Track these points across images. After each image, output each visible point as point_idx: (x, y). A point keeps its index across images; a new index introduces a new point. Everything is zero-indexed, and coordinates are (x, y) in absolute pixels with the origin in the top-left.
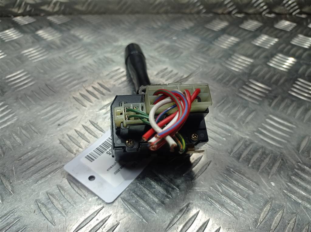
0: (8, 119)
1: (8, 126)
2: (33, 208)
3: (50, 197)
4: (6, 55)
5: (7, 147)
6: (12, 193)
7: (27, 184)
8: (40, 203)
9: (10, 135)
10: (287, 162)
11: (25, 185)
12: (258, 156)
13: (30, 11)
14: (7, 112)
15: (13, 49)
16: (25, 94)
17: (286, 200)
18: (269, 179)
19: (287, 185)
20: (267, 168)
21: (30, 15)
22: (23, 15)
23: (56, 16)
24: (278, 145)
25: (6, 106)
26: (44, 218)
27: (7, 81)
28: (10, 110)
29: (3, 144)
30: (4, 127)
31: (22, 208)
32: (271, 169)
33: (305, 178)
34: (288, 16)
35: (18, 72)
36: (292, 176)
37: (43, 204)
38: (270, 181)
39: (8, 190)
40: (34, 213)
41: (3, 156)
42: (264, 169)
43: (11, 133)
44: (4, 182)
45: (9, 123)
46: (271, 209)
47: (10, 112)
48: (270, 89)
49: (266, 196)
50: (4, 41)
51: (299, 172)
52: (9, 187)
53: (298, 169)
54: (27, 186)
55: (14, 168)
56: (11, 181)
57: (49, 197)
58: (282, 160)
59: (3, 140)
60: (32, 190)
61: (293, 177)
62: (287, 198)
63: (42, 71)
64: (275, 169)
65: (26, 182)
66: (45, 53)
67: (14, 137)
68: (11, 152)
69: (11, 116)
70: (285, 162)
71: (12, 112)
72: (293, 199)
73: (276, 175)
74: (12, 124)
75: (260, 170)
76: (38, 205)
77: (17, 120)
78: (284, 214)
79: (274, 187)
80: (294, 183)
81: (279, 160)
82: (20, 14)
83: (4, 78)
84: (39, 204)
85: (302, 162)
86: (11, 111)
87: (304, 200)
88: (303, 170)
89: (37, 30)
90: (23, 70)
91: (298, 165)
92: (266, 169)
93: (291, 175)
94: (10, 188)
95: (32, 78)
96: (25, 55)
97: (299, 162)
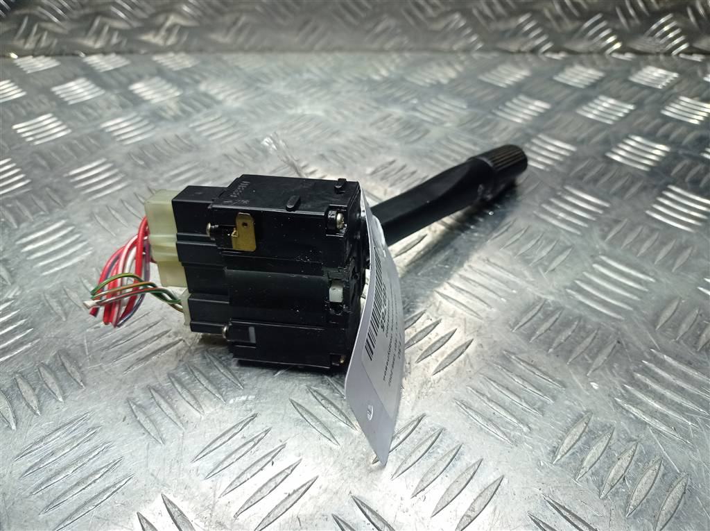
0: (75, 252)
1: (74, 266)
2: (121, 412)
3: (155, 394)
4: (69, 131)
5: (72, 303)
6: (82, 384)
7: (110, 370)
8: (135, 404)
9: (78, 282)
10: (628, 347)
11: (106, 372)
12: (570, 333)
13: (119, 44)
14: (73, 238)
15: (83, 118)
16: (107, 206)
17: (619, 415)
18: (588, 377)
19: (624, 388)
20: (586, 357)
21: (118, 53)
22: (104, 52)
23: (171, 55)
24: (613, 315)
25: (70, 229)
26: (142, 430)
27: (72, 181)
28: (77, 236)
29: (65, 298)
30: (66, 268)
31: (101, 412)
32: (593, 358)
33: (663, 377)
34: (662, 57)
35: (95, 164)
36: (635, 373)
37: (140, 406)
38: (590, 380)
39: (75, 380)
40: (124, 421)
41: (64, 319)
42: (579, 359)
43: (80, 278)
44: (67, 365)
45: (76, 260)
46: (587, 430)
47: (77, 239)
48: (607, 205)
49: (579, 408)
50: (67, 102)
51: (652, 366)
52: (77, 374)
53: (649, 361)
54: (111, 373)
55: (85, 341)
56: (81, 365)
57: (152, 395)
58: (619, 342)
59: (65, 291)
60: (121, 380)
61: (639, 375)
62: (621, 413)
63: (141, 163)
64: (601, 359)
65: (108, 367)
66: (149, 128)
67: (85, 287)
68: (80, 313)
69: (80, 246)
70: (625, 346)
71: (81, 239)
72: (634, 415)
73: (603, 369)
74: (82, 261)
75: (570, 360)
76: (131, 407)
77: (92, 255)
78: (612, 442)
79: (596, 391)
80: (639, 386)
81: (612, 342)
82: (97, 49)
83: (65, 175)
84: (134, 407)
85: (660, 347)
86: (80, 237)
87: (655, 418)
88: (661, 364)
89: (132, 82)
90: (103, 160)
91: (651, 353)
92: (584, 359)
93: (635, 371)
94: (78, 377)
95: (122, 176)
96: (107, 130)
97: (654, 348)
